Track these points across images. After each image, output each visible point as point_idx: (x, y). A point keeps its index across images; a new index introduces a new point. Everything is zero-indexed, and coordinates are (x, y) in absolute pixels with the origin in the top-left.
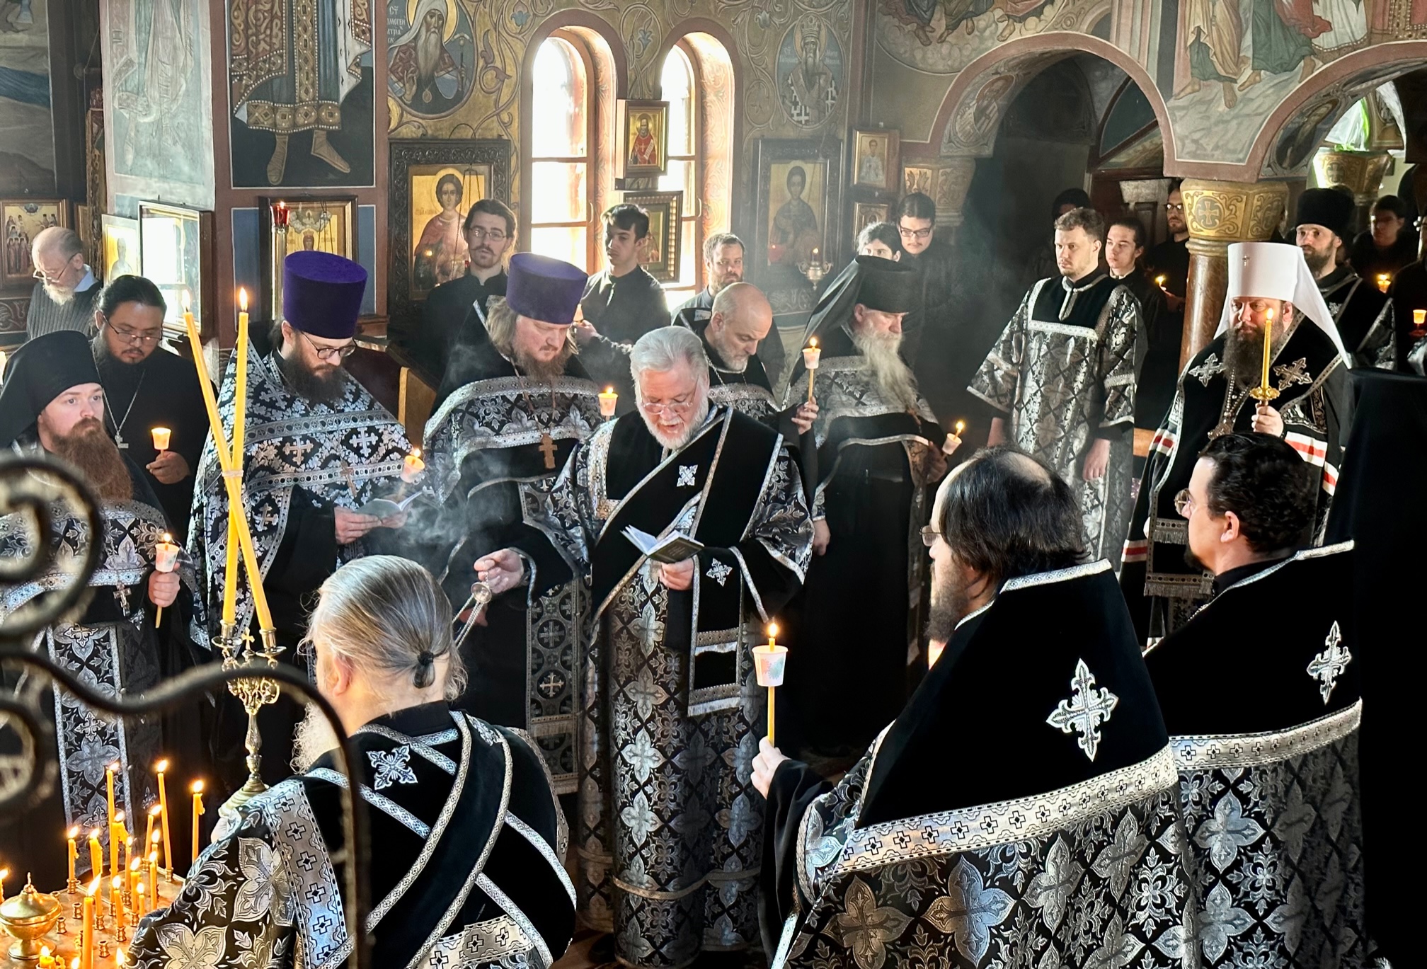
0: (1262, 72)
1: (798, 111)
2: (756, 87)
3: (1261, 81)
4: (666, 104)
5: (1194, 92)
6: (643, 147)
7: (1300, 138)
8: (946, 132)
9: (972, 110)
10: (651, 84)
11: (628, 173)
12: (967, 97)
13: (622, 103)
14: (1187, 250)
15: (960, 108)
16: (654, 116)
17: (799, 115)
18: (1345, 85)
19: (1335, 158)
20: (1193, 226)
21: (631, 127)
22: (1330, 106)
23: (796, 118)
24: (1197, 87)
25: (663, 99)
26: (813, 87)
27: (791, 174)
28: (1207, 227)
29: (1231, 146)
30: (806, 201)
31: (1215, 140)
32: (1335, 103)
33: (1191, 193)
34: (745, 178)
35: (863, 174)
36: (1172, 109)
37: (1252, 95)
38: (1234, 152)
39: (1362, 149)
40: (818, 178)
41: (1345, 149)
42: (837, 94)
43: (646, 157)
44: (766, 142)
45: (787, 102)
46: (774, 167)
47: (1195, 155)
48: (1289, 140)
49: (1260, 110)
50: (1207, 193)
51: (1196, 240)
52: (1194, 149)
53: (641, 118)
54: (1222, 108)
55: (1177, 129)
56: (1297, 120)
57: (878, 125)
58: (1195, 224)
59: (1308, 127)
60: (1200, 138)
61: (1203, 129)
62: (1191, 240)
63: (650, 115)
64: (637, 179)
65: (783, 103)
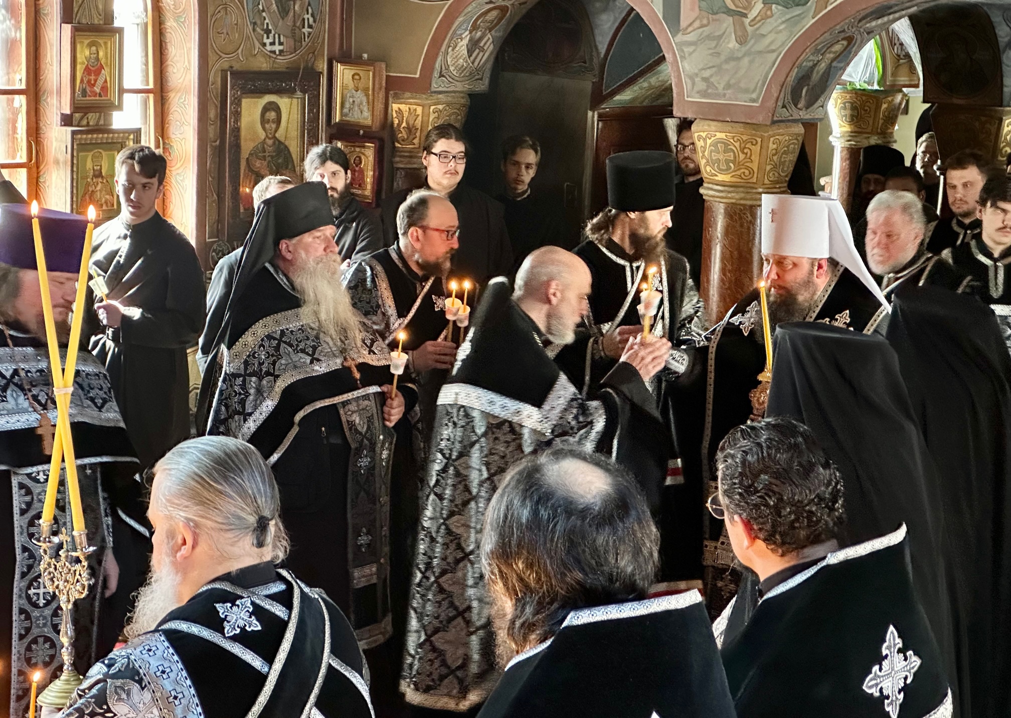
0: (774, 6)
1: (271, 40)
2: (222, 12)
3: (772, 16)
4: (120, 31)
5: (702, 26)
6: (93, 77)
7: (815, 77)
8: (437, 65)
9: (465, 41)
10: (101, 7)
11: (77, 107)
12: (459, 27)
13: (67, 28)
14: (701, 195)
15: (451, 39)
16: (106, 43)
17: (273, 44)
18: (860, 21)
19: (848, 96)
20: (706, 171)
21: (78, 55)
22: (845, 43)
23: (269, 48)
24: (705, 22)
25: (117, 24)
26: (287, 13)
27: (265, 109)
28: (721, 171)
29: (742, 85)
30: (282, 139)
31: (726, 78)
32: (850, 40)
33: (704, 135)
34: (212, 114)
35: (346, 110)
36: (681, 45)
37: (763, 31)
38: (747, 91)
39: (876, 87)
40: (296, 116)
41: (858, 87)
42: (315, 21)
43: (97, 89)
44: (236, 74)
45: (258, 30)
46: (245, 102)
47: (704, 94)
48: (804, 79)
49: (773, 47)
50: (720, 135)
51: (710, 186)
52: (705, 88)
53: (90, 45)
54: (733, 44)
55: (687, 67)
56: (811, 58)
57: (361, 57)
58: (708, 169)
59: (823, 66)
60: (711, 76)
61: (713, 67)
62: (705, 185)
63: (101, 41)
64: (86, 114)
65: (254, 30)
